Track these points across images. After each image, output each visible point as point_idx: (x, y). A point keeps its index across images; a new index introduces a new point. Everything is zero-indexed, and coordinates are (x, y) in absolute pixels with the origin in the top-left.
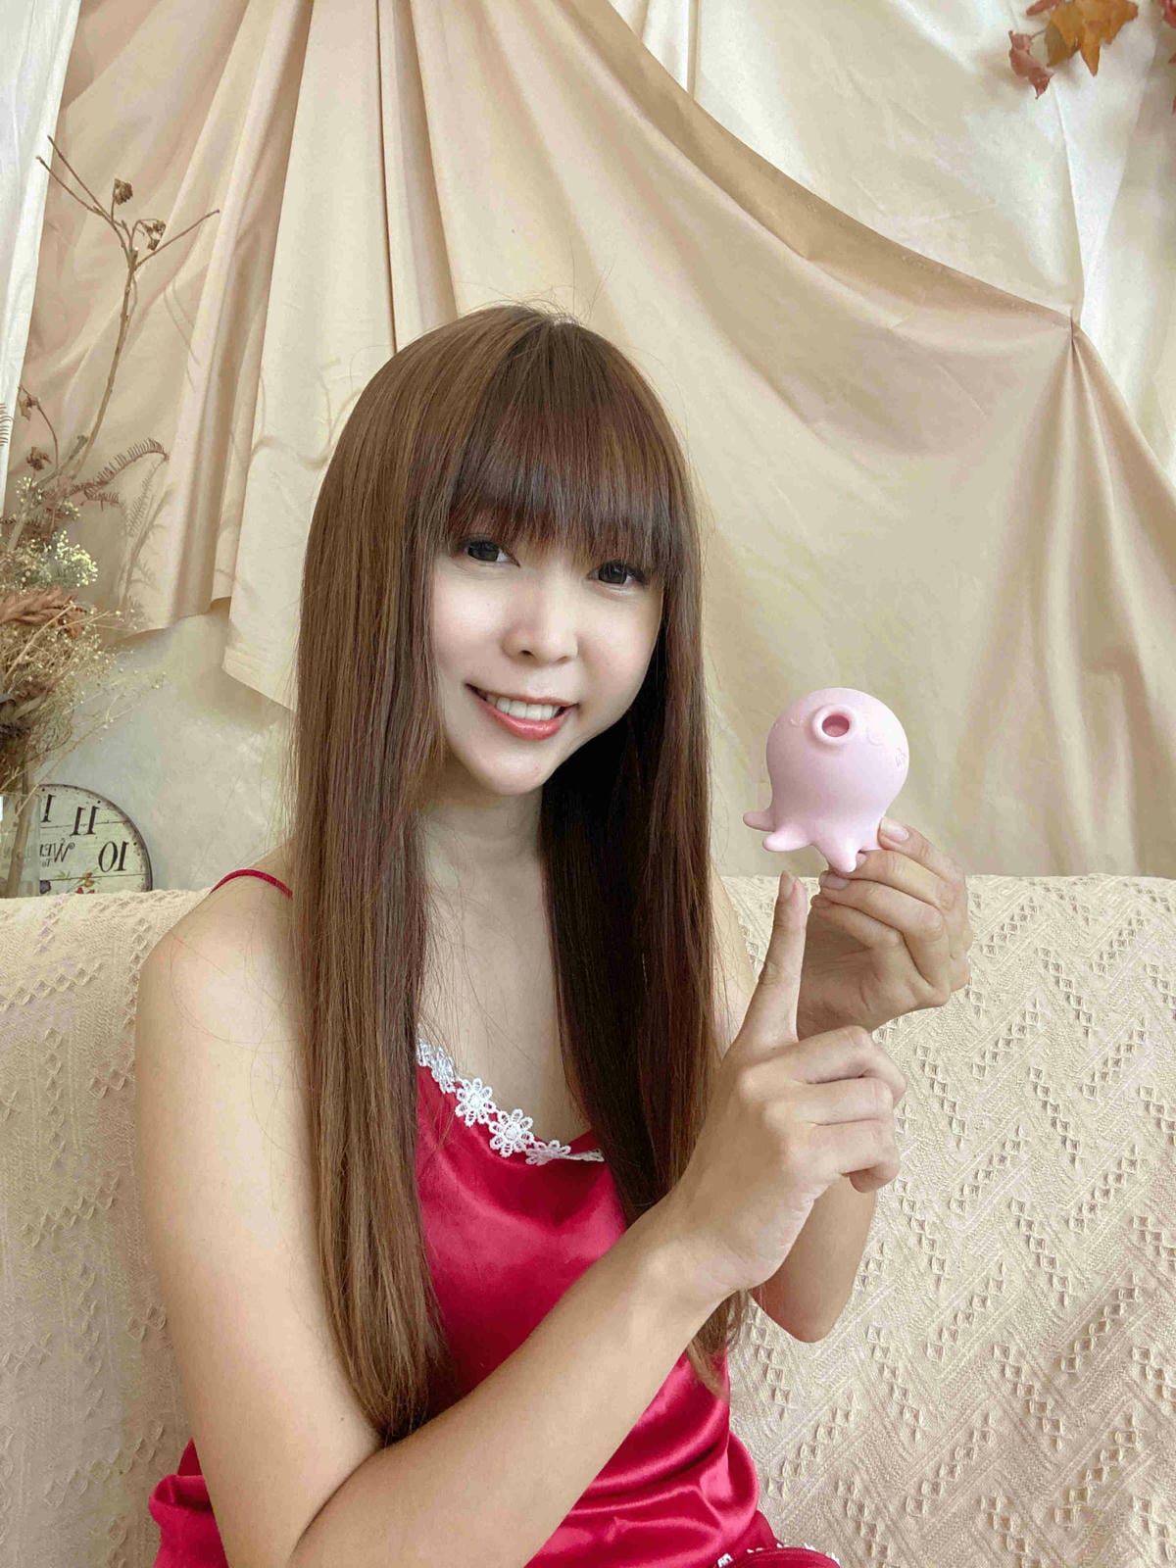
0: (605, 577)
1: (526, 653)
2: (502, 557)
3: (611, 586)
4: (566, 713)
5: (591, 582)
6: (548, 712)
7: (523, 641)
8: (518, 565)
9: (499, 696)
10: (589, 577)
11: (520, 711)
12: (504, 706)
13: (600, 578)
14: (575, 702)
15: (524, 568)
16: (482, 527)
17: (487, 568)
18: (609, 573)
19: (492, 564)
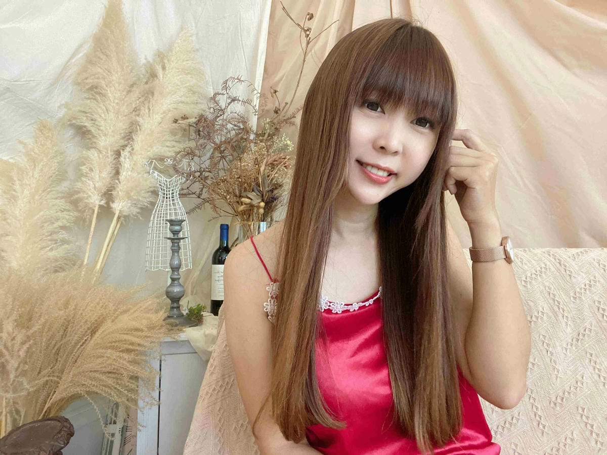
0: (418, 123)
1: (382, 148)
2: (379, 109)
3: (419, 127)
4: (392, 176)
5: (412, 125)
6: (386, 174)
7: (382, 143)
8: (385, 114)
9: (368, 165)
10: (412, 122)
11: (374, 171)
12: (369, 168)
13: (417, 124)
14: (396, 172)
15: (387, 115)
16: (373, 97)
17: (373, 113)
18: (420, 121)
19: (375, 112)
